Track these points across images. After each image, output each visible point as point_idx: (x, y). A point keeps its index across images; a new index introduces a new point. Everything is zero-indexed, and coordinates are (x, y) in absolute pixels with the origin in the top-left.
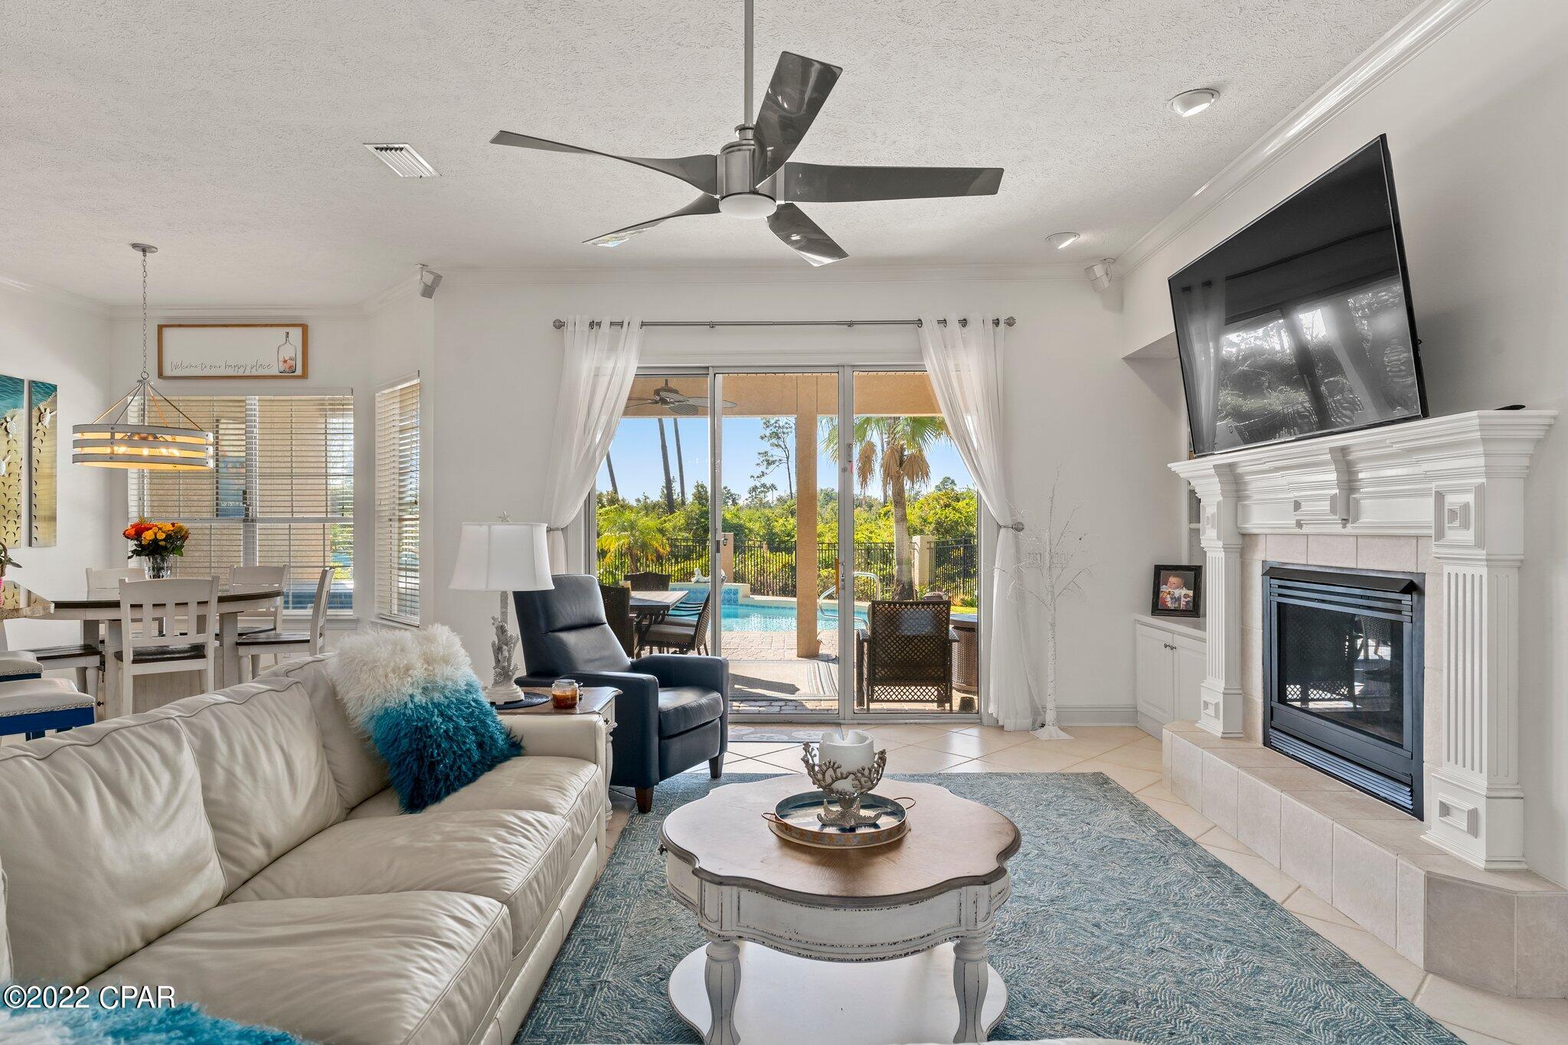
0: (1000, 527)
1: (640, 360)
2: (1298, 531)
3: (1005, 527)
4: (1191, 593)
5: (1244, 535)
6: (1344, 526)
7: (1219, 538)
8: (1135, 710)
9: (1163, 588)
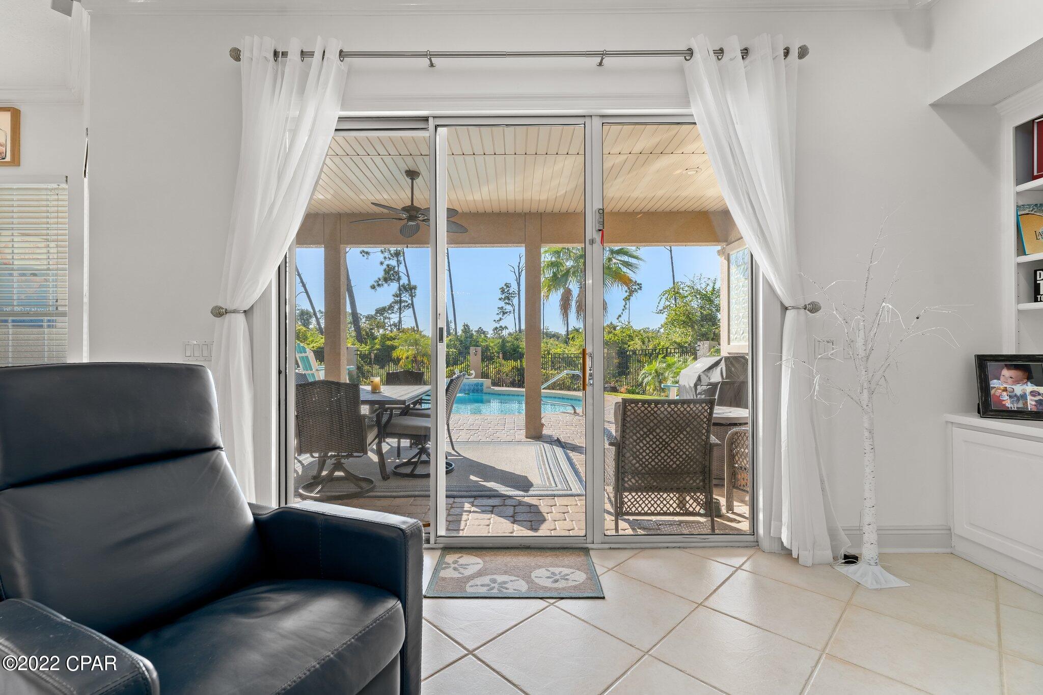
0: (786, 309)
3: (793, 308)
9: (992, 382)
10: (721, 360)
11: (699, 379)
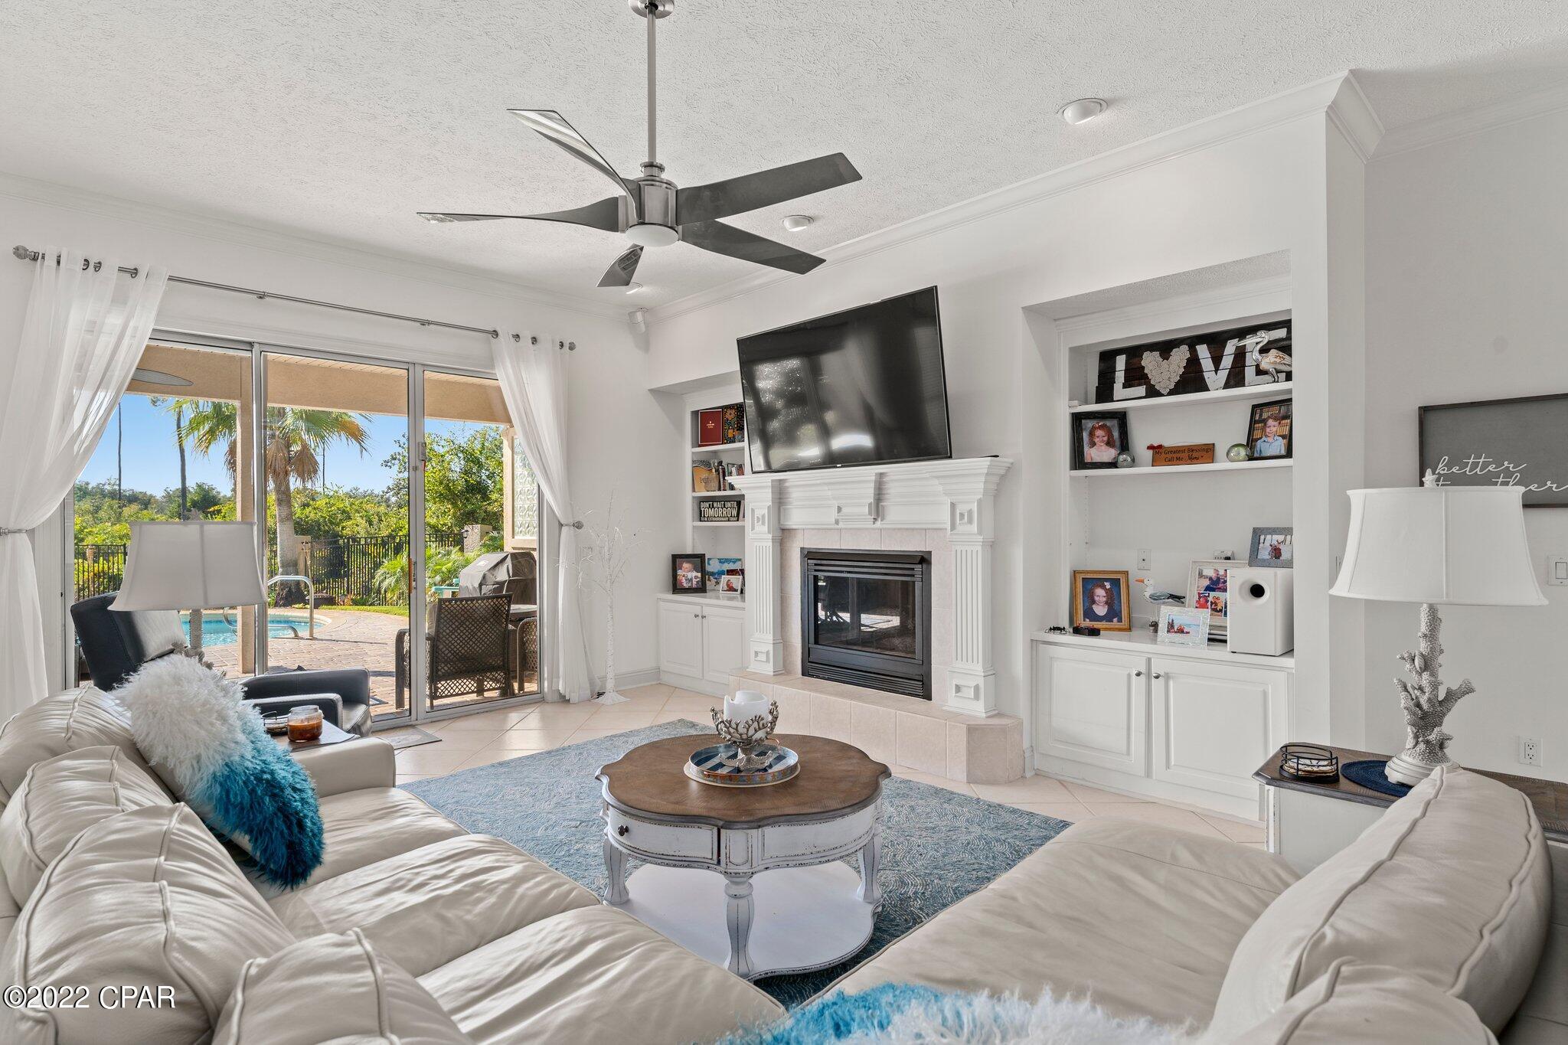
0: (561, 525)
1: (157, 322)
2: (836, 526)
3: (566, 525)
4: (699, 575)
5: (783, 530)
6: (874, 523)
7: (769, 532)
8: (658, 671)
9: (680, 572)
10: (507, 556)
11: (484, 577)
